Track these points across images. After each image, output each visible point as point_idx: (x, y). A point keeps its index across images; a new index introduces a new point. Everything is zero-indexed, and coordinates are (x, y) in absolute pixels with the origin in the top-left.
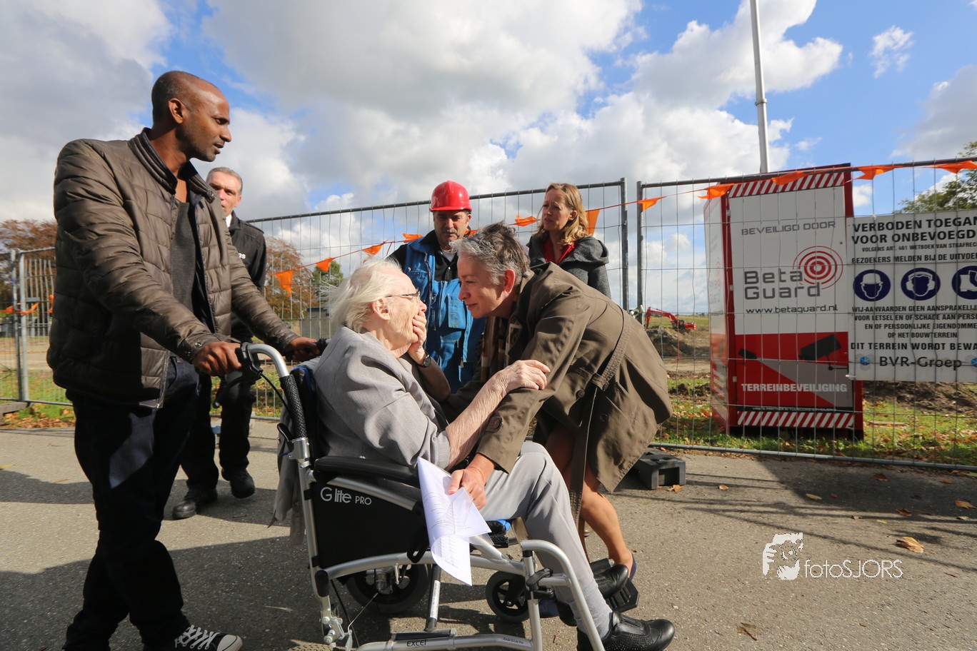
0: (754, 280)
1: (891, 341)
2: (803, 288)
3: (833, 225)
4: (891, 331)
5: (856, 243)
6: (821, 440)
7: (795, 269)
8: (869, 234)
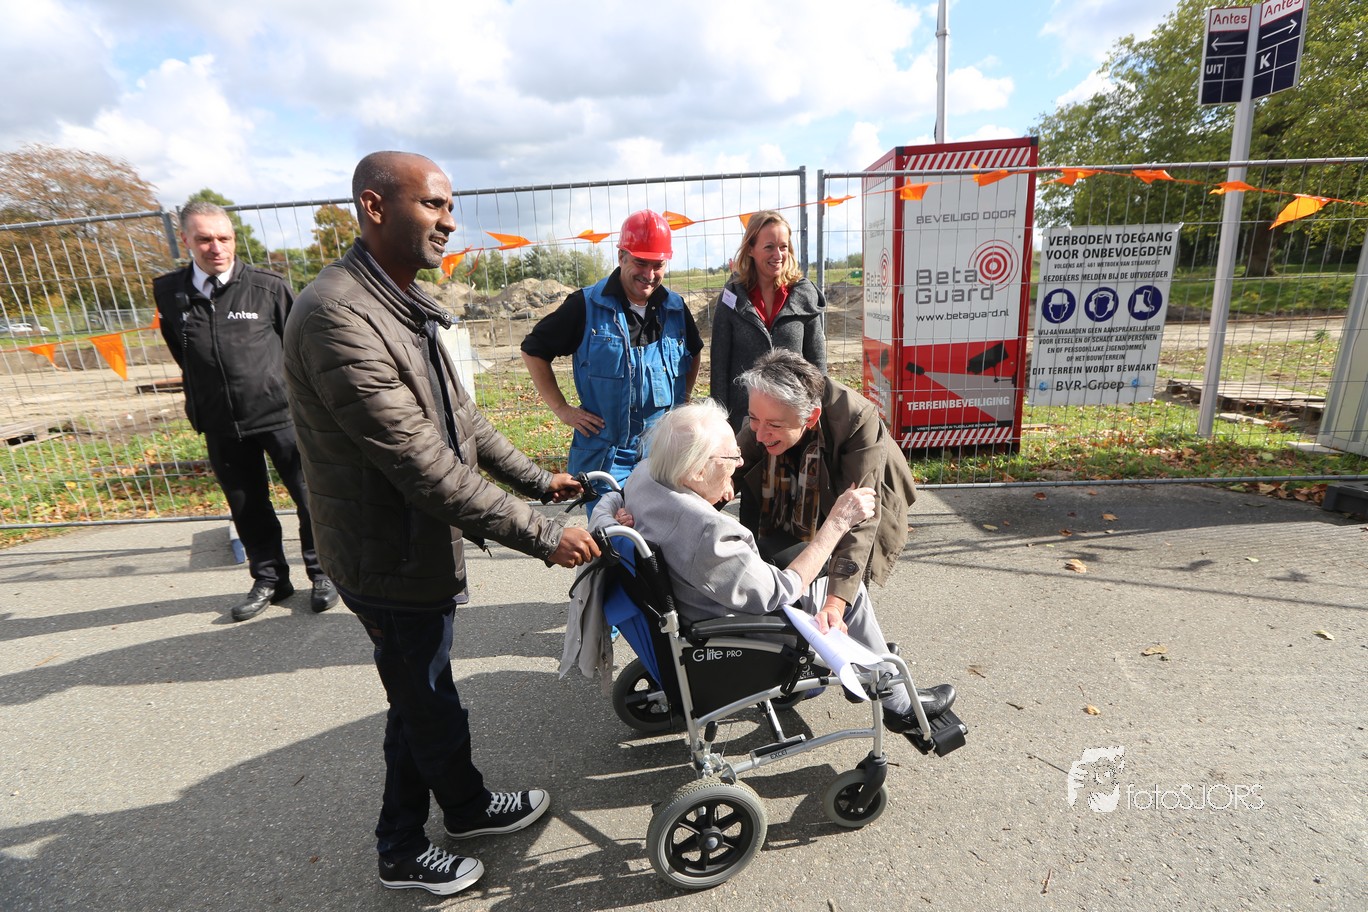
0: (927, 280)
1: (1068, 365)
2: (976, 290)
3: (1014, 215)
4: (1070, 354)
5: (1049, 258)
6: (982, 456)
7: (972, 268)
8: (1063, 248)
